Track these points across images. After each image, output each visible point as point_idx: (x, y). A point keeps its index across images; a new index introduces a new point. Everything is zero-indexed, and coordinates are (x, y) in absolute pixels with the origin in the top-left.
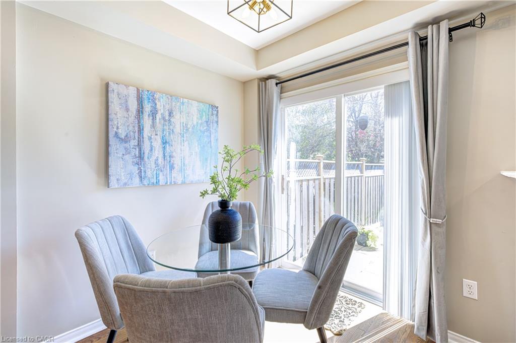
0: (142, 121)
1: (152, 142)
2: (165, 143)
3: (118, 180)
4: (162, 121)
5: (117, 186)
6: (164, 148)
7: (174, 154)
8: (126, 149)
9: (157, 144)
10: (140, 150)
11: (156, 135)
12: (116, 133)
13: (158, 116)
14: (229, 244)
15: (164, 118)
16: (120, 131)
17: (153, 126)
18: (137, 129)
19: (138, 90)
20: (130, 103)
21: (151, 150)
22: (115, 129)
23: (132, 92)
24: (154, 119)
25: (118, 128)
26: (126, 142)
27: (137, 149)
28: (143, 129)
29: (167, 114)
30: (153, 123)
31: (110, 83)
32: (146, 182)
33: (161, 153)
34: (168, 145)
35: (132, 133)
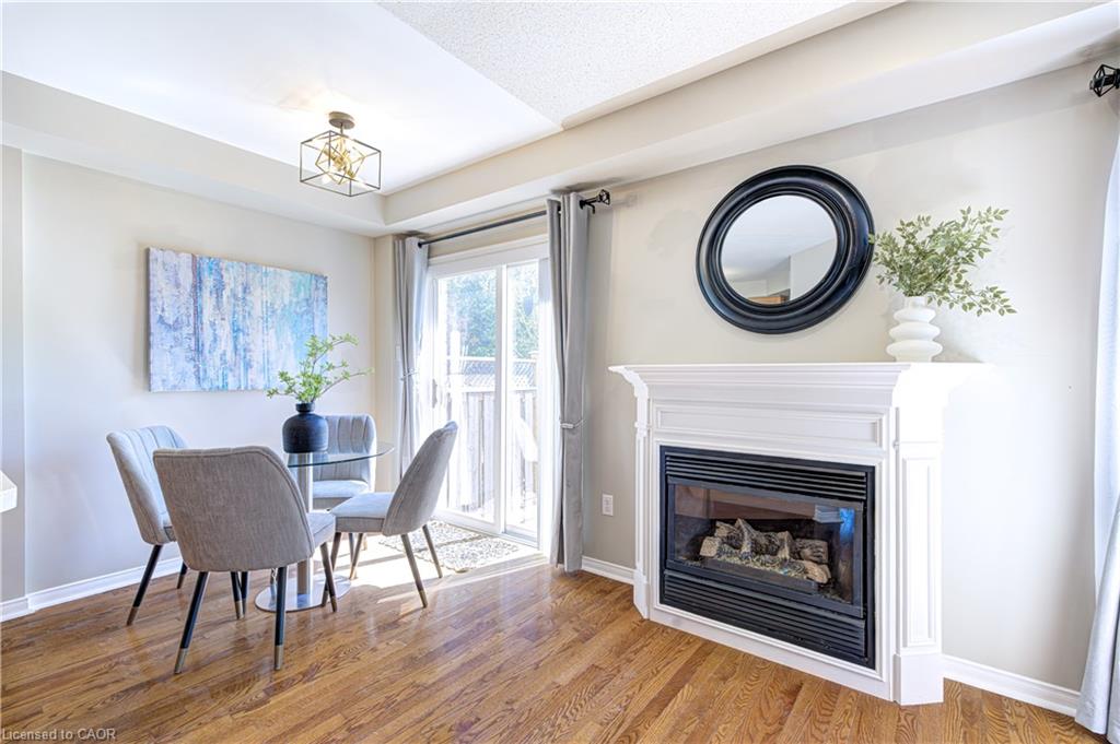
0: (199, 300)
1: (215, 330)
2: (236, 330)
3: (164, 381)
4: (233, 300)
5: (161, 389)
6: (236, 338)
7: (252, 346)
8: (175, 338)
9: (225, 331)
10: (197, 340)
11: (223, 319)
12: (161, 317)
13: (226, 293)
14: (311, 454)
15: (235, 296)
16: (166, 314)
17: (218, 306)
18: (192, 312)
19: (193, 256)
20: (181, 277)
21: (215, 340)
22: (159, 312)
23: (185, 259)
24: (219, 296)
25: (163, 310)
26: (175, 329)
27: (193, 339)
28: (202, 312)
29: (240, 289)
30: (217, 302)
31: (152, 249)
32: (206, 385)
33: (231, 345)
34: (241, 334)
35: (184, 318)
